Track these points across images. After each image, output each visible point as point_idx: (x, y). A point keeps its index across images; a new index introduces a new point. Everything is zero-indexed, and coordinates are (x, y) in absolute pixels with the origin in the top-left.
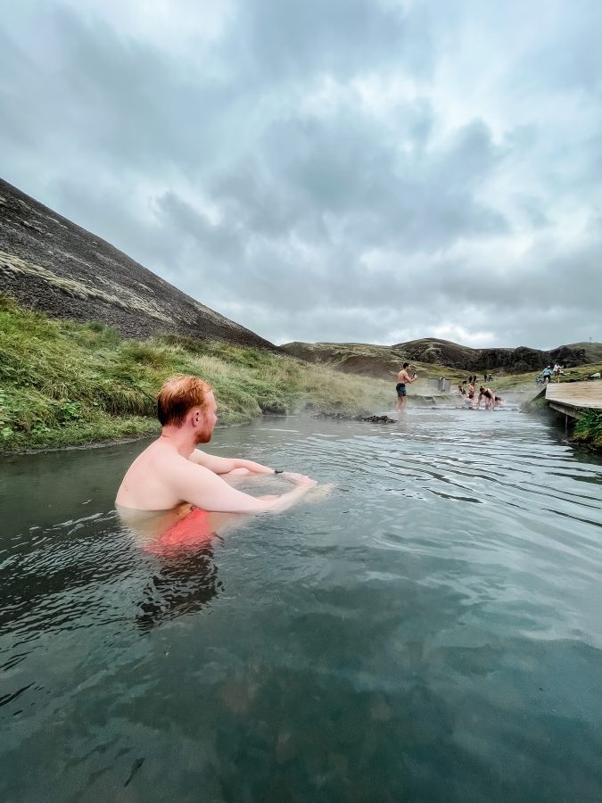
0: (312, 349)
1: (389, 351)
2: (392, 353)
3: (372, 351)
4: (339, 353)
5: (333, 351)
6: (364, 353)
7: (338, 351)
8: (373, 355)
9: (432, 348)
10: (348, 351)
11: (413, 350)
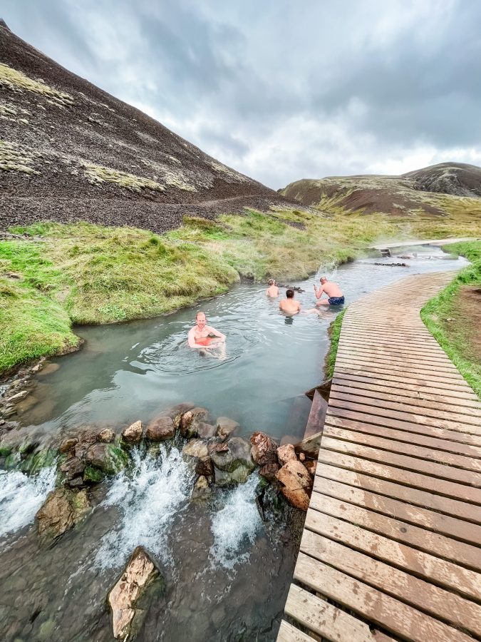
0: (319, 185)
1: (397, 181)
2: (401, 184)
3: (378, 183)
4: (345, 188)
5: (338, 186)
6: (369, 186)
7: (343, 186)
8: (379, 188)
9: (447, 174)
10: (354, 185)
11: (424, 178)
